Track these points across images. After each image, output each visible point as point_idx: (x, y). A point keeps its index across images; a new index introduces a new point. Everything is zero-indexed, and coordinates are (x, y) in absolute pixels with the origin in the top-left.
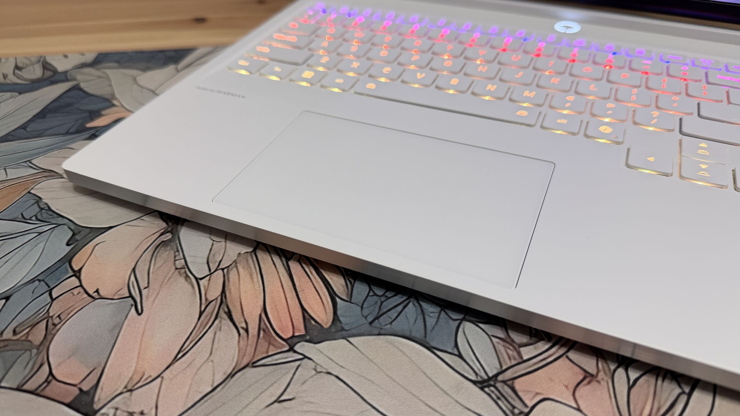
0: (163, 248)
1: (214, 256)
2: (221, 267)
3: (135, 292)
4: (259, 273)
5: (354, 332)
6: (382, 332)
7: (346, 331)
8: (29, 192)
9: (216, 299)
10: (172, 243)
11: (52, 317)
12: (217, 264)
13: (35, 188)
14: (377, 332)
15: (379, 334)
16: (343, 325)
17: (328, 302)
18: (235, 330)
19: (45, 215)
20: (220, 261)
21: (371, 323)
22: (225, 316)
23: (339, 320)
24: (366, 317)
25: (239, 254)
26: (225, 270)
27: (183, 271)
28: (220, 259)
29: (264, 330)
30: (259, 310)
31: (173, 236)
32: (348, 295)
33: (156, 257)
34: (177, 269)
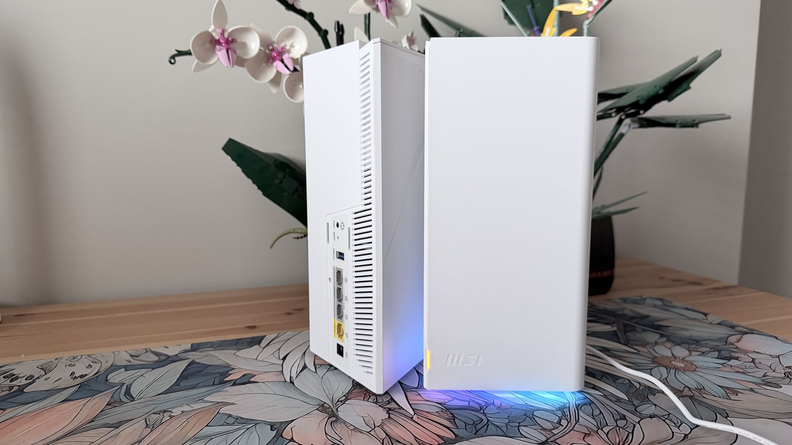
0: (335, 424)
1: (368, 422)
2: (376, 426)
3: (336, 441)
4: (400, 425)
5: (470, 437)
7: (465, 438)
8: (218, 412)
9: (386, 437)
10: (339, 421)
12: (373, 425)
13: (220, 410)
14: (481, 436)
15: (482, 437)
16: (462, 436)
17: (447, 430)
19: (242, 421)
20: (374, 424)
21: (475, 434)
22: (396, 442)
23: (458, 436)
24: (471, 432)
25: (382, 419)
26: (380, 427)
27: (356, 430)
28: (373, 423)
29: (422, 444)
30: (413, 438)
31: (337, 418)
32: (455, 426)
33: (335, 428)
34: (351, 430)
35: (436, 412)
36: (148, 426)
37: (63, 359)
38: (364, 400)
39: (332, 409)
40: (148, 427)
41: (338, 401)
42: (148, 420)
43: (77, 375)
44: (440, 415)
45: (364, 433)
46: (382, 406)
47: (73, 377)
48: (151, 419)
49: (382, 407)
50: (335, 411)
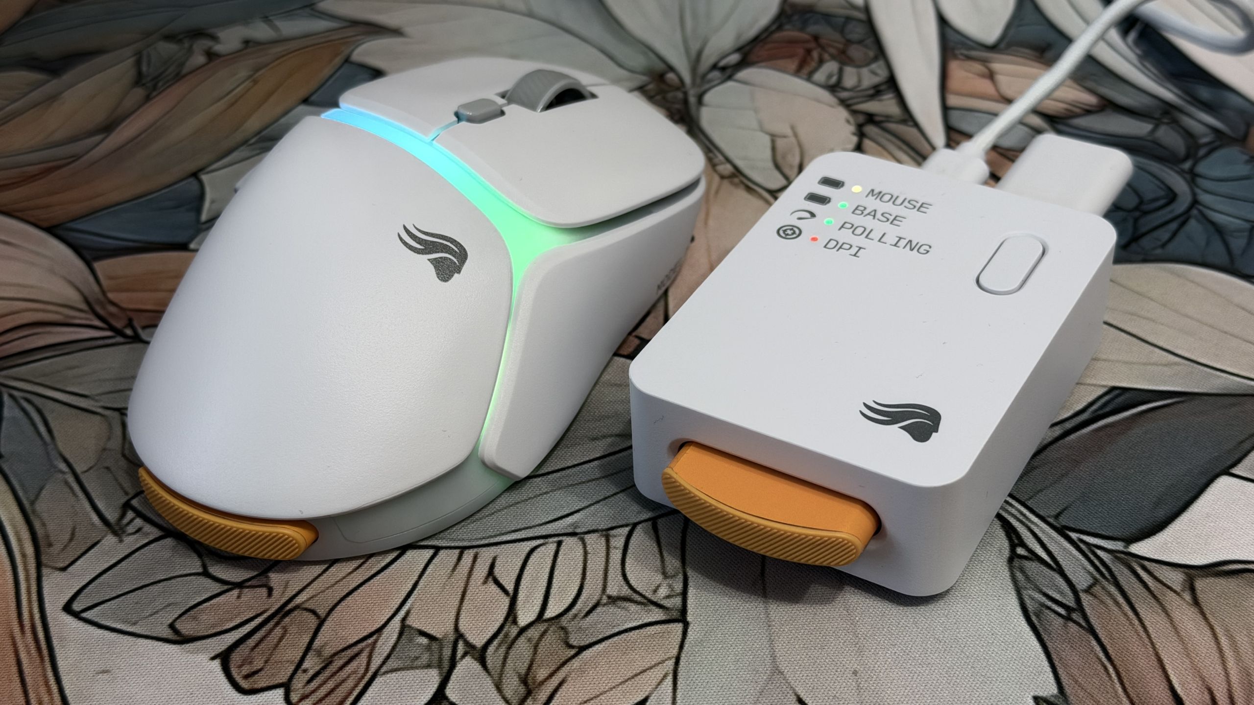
39: (686, 94)
41: (714, 67)
50: (692, 100)
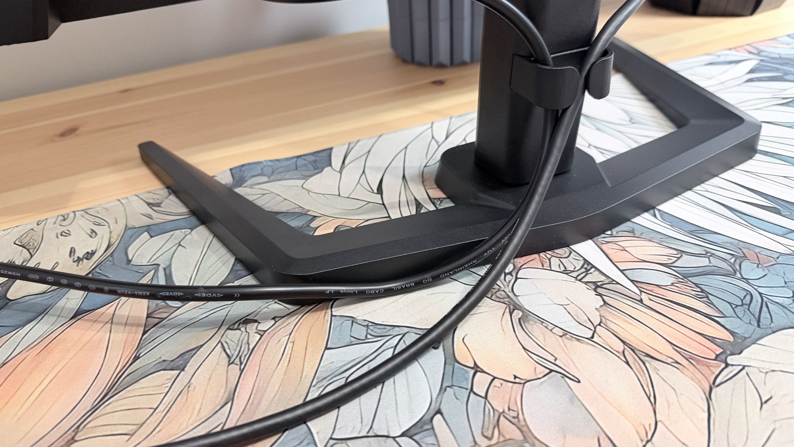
0: (527, 324)
2: (595, 325)
3: (550, 366)
4: (632, 319)
5: (756, 336)
6: (775, 330)
7: (749, 338)
8: (332, 315)
9: (624, 349)
10: (529, 317)
11: (504, 412)
14: (770, 331)
15: (774, 332)
16: (741, 335)
18: (669, 366)
19: (378, 331)
20: (590, 319)
21: (758, 327)
22: (646, 358)
23: (734, 332)
24: (750, 324)
25: (596, 309)
26: (602, 324)
27: (568, 336)
29: (691, 358)
30: (668, 345)
31: (523, 312)
32: (718, 313)
33: (530, 333)
34: (561, 336)
35: (670, 284)
36: (232, 360)
37: (48, 221)
38: (544, 268)
40: (233, 363)
42: (225, 345)
43: (80, 253)
44: (680, 289)
45: (586, 342)
46: (579, 278)
47: (75, 260)
48: (229, 342)
49: (580, 280)
